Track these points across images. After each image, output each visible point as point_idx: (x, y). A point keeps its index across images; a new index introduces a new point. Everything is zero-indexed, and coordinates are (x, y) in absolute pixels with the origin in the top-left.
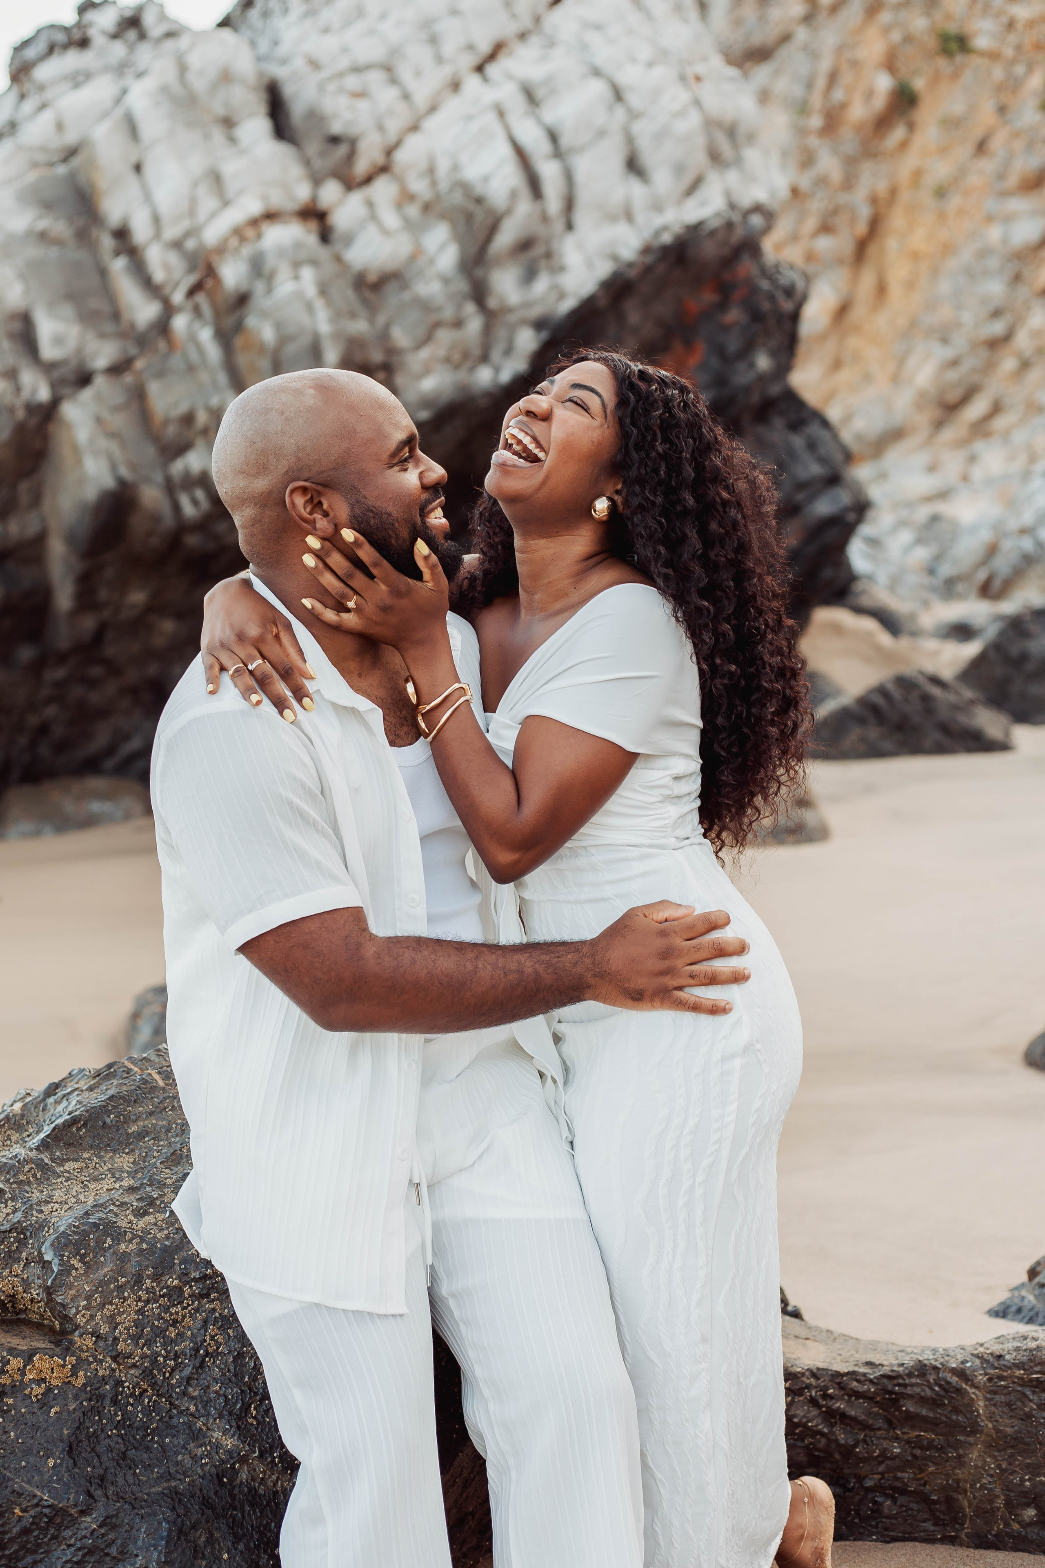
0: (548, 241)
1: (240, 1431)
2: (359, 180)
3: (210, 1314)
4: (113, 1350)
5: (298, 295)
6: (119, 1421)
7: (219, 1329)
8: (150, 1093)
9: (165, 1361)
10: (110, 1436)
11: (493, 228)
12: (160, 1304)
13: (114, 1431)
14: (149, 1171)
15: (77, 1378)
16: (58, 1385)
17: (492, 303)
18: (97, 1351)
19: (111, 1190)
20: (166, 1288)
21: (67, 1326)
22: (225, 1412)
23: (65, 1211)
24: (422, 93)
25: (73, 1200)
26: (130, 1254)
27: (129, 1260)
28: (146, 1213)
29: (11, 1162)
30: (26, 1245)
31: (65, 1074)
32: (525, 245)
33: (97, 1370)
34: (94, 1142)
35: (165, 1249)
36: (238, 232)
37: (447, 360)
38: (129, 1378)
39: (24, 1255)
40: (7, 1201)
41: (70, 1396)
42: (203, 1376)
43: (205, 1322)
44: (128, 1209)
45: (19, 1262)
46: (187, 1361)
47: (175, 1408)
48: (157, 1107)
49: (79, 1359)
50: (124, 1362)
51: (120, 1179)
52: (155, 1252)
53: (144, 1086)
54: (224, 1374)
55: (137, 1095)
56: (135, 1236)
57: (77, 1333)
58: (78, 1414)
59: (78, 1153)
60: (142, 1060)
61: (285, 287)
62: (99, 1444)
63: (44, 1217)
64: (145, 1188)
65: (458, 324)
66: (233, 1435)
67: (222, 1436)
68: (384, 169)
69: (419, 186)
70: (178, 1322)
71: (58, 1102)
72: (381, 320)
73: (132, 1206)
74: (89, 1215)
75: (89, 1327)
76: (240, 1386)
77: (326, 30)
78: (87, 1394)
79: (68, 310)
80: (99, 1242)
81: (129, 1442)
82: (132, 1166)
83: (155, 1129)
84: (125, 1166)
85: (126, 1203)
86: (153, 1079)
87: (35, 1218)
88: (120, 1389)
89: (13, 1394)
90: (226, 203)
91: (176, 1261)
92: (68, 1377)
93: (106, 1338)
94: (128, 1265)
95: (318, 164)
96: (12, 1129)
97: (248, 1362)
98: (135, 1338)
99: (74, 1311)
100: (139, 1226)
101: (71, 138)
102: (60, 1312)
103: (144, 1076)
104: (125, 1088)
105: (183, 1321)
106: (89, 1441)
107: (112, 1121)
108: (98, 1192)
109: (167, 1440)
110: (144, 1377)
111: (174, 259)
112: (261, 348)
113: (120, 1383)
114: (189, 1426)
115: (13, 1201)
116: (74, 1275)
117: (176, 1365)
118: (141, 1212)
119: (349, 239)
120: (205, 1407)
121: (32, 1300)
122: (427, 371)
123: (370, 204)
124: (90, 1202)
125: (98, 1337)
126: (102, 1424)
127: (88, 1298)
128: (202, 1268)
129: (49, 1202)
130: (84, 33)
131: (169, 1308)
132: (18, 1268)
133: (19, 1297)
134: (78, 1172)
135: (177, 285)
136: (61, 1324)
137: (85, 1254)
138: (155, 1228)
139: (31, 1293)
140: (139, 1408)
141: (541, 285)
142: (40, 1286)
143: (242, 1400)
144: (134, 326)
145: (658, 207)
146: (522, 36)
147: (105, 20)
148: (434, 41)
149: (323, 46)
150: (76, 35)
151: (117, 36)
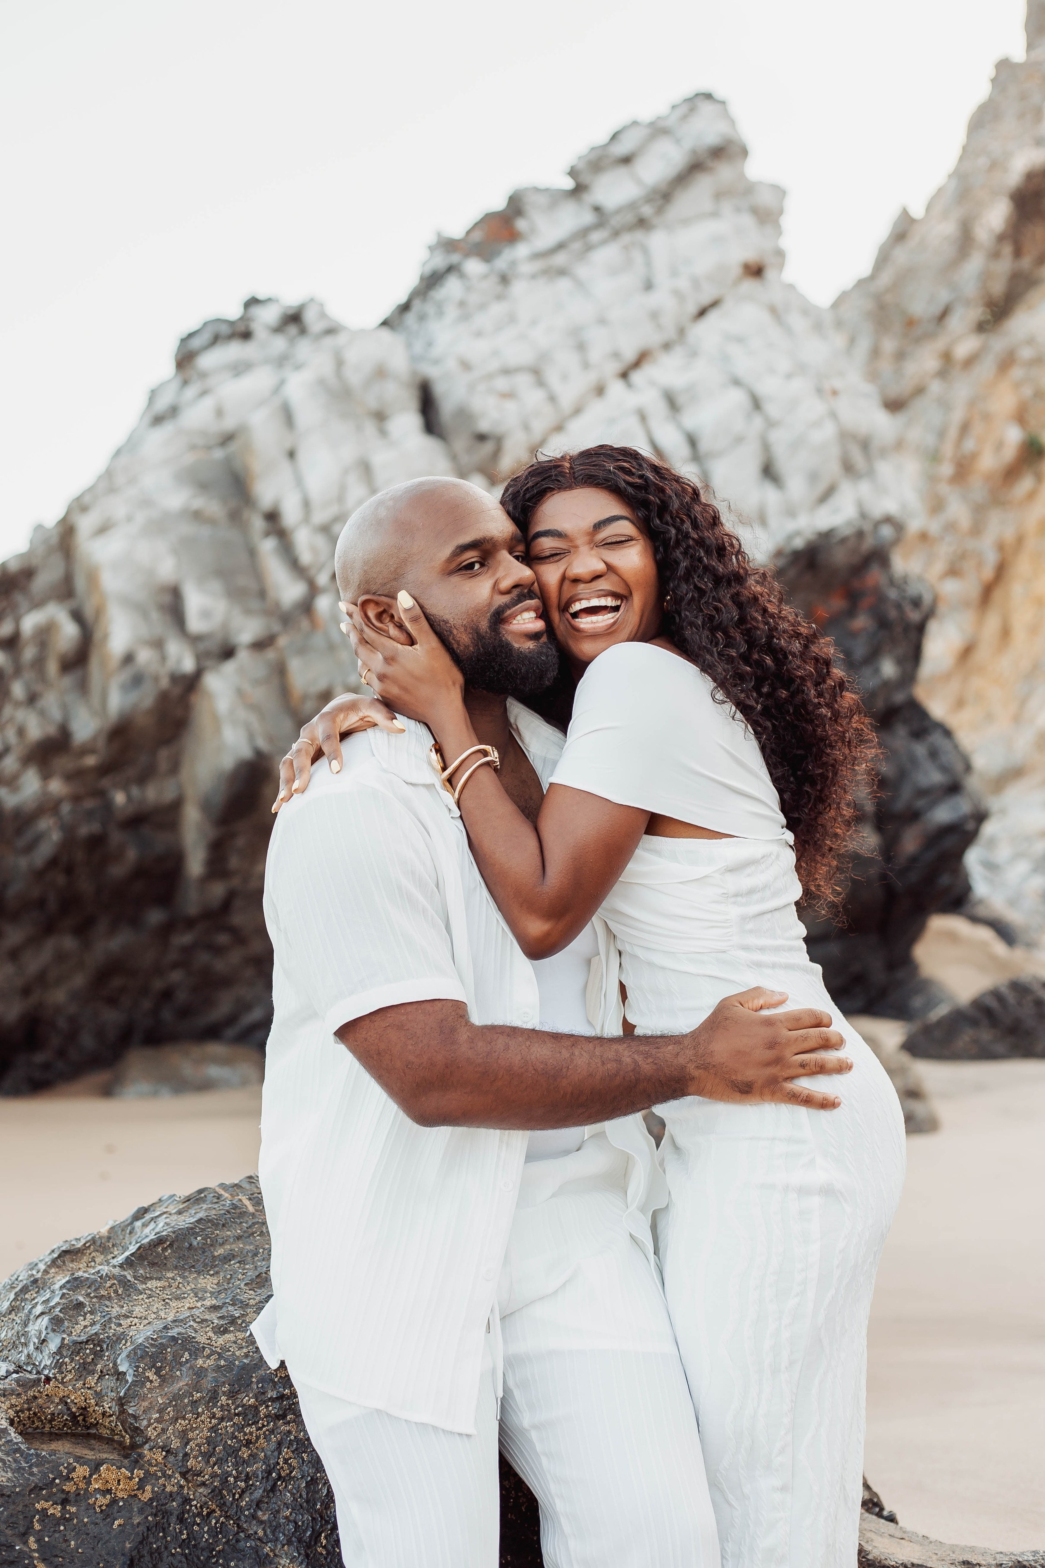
1: (308, 1559)
3: (285, 1437)
4: (183, 1465)
6: (184, 1540)
7: (293, 1452)
8: (239, 1218)
9: (236, 1482)
10: (173, 1555)
12: (234, 1423)
13: (178, 1550)
14: (232, 1292)
15: (143, 1492)
16: (123, 1498)
18: (166, 1466)
19: (193, 1308)
20: (242, 1407)
21: (137, 1439)
22: (294, 1539)
23: (144, 1326)
24: (567, 396)
25: (153, 1316)
26: (207, 1370)
27: (206, 1376)
28: (226, 1331)
29: (93, 1277)
30: (101, 1357)
31: (155, 1200)
33: (164, 1485)
34: (179, 1263)
35: (244, 1367)
38: (198, 1495)
39: (99, 1367)
40: (86, 1314)
41: (135, 1509)
42: (274, 1500)
43: (280, 1444)
44: (208, 1326)
45: (93, 1374)
46: (258, 1483)
47: (242, 1532)
48: (245, 1232)
49: (147, 1472)
50: (193, 1479)
51: (203, 1299)
52: (232, 1370)
53: (233, 1211)
54: (295, 1500)
55: (226, 1219)
56: (213, 1353)
57: (147, 1446)
58: (142, 1528)
59: (161, 1272)
60: (233, 1187)
62: (162, 1561)
63: (122, 1330)
64: (227, 1307)
66: (301, 1563)
67: (289, 1564)
70: (251, 1443)
71: (145, 1225)
73: (213, 1323)
74: (168, 1329)
75: (159, 1440)
76: (312, 1513)
77: (479, 334)
78: (153, 1509)
79: (216, 585)
80: (177, 1357)
81: (193, 1562)
82: (215, 1287)
83: (241, 1252)
84: (208, 1287)
85: (206, 1320)
86: (243, 1205)
87: (113, 1331)
88: (188, 1507)
89: (76, 1503)
91: (254, 1380)
92: (134, 1490)
93: (176, 1454)
94: (204, 1380)
95: (465, 459)
96: (97, 1251)
97: (321, 1489)
98: (207, 1456)
99: (145, 1423)
100: (218, 1343)
101: (229, 424)
102: (131, 1424)
103: (234, 1202)
104: (214, 1212)
105: (256, 1441)
106: (152, 1557)
107: (198, 1244)
108: (179, 1310)
109: (232, 1564)
110: (213, 1497)
111: (321, 545)
113: (187, 1501)
114: (256, 1550)
115: (92, 1314)
116: (148, 1387)
117: (247, 1487)
118: (222, 1329)
120: (273, 1533)
121: (104, 1414)
124: (171, 1318)
125: (168, 1452)
126: (167, 1541)
127: (161, 1411)
128: (280, 1387)
129: (128, 1317)
130: (245, 328)
131: (243, 1428)
132: (91, 1380)
133: (91, 1410)
134: (160, 1291)
135: (322, 567)
136: (131, 1438)
137: (161, 1367)
138: (234, 1345)
139: (103, 1406)
140: (206, 1529)
142: (113, 1399)
143: (312, 1528)
144: (277, 605)
145: (791, 512)
146: (667, 346)
147: (268, 316)
148: (581, 347)
149: (475, 349)
150: (238, 329)
151: (279, 330)
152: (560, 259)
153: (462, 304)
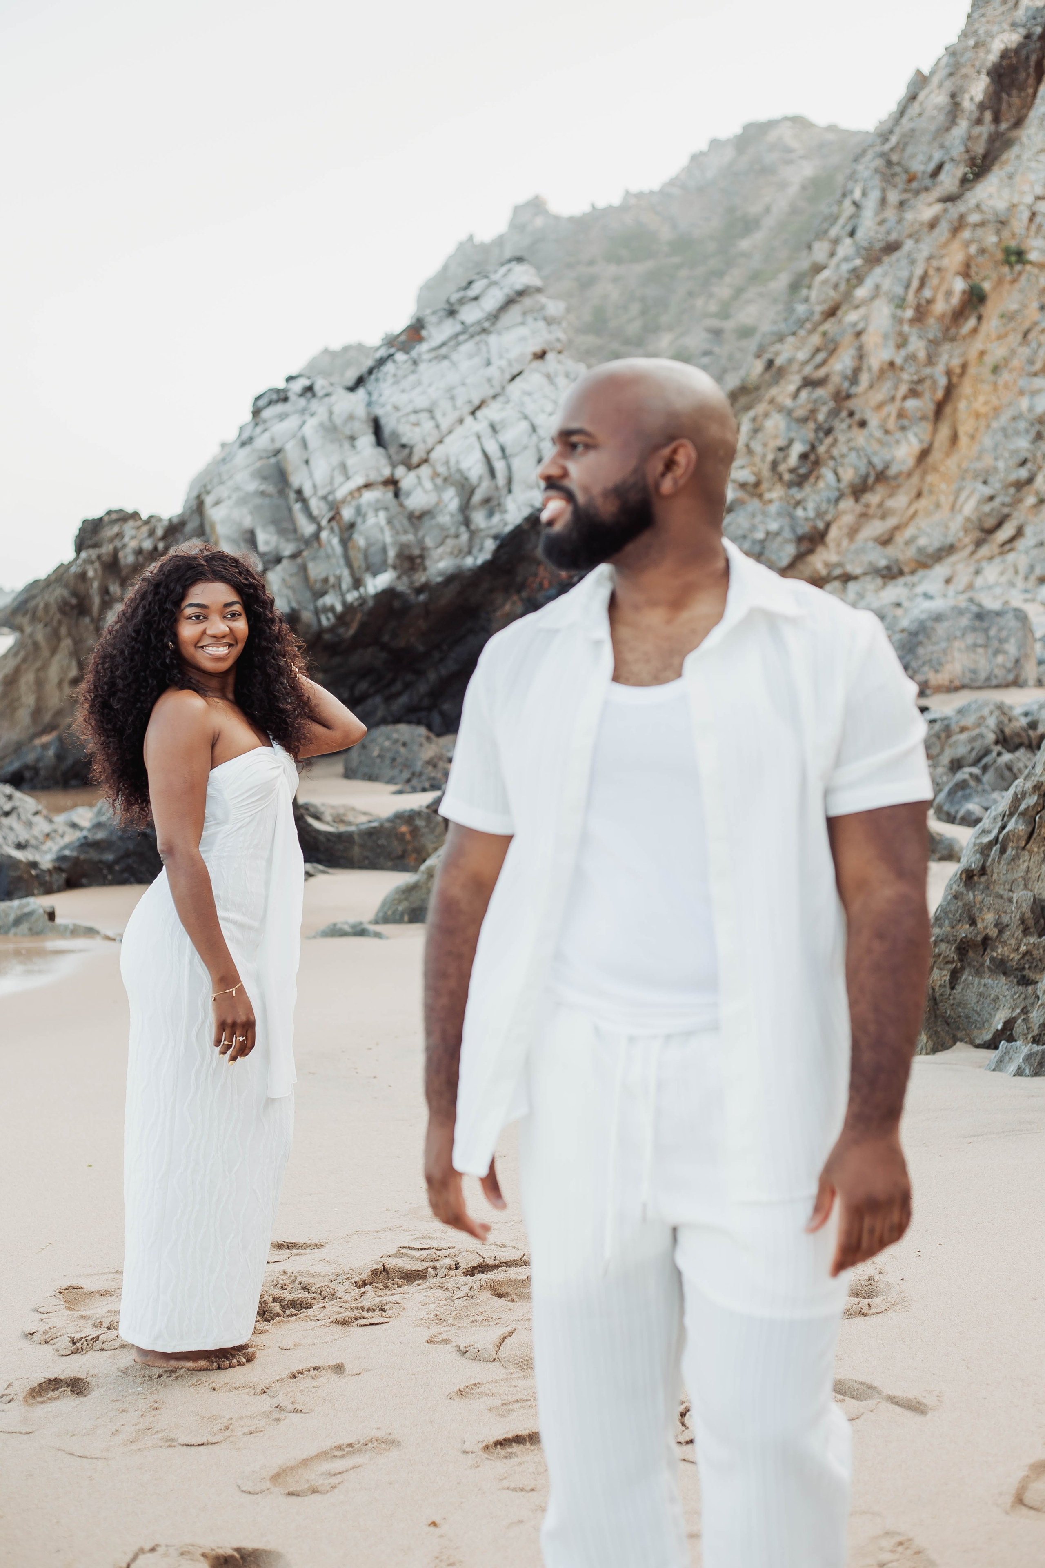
0: (499, 498)
2: (414, 465)
5: (377, 525)
11: (472, 492)
17: (473, 527)
24: (445, 425)
32: (487, 501)
36: (351, 493)
37: (451, 554)
61: (371, 520)
65: (457, 536)
68: (426, 461)
69: (442, 469)
72: (421, 534)
77: (403, 391)
79: (272, 529)
90: (348, 478)
95: (394, 458)
101: (277, 445)
111: (323, 506)
112: (359, 549)
119: (408, 494)
122: (441, 559)
123: (419, 478)
130: (286, 395)
135: (323, 516)
141: (496, 519)
144: (303, 536)
146: (494, 397)
147: (297, 386)
148: (452, 398)
149: (401, 399)
150: (282, 395)
151: (301, 395)
152: (444, 351)
153: (395, 375)
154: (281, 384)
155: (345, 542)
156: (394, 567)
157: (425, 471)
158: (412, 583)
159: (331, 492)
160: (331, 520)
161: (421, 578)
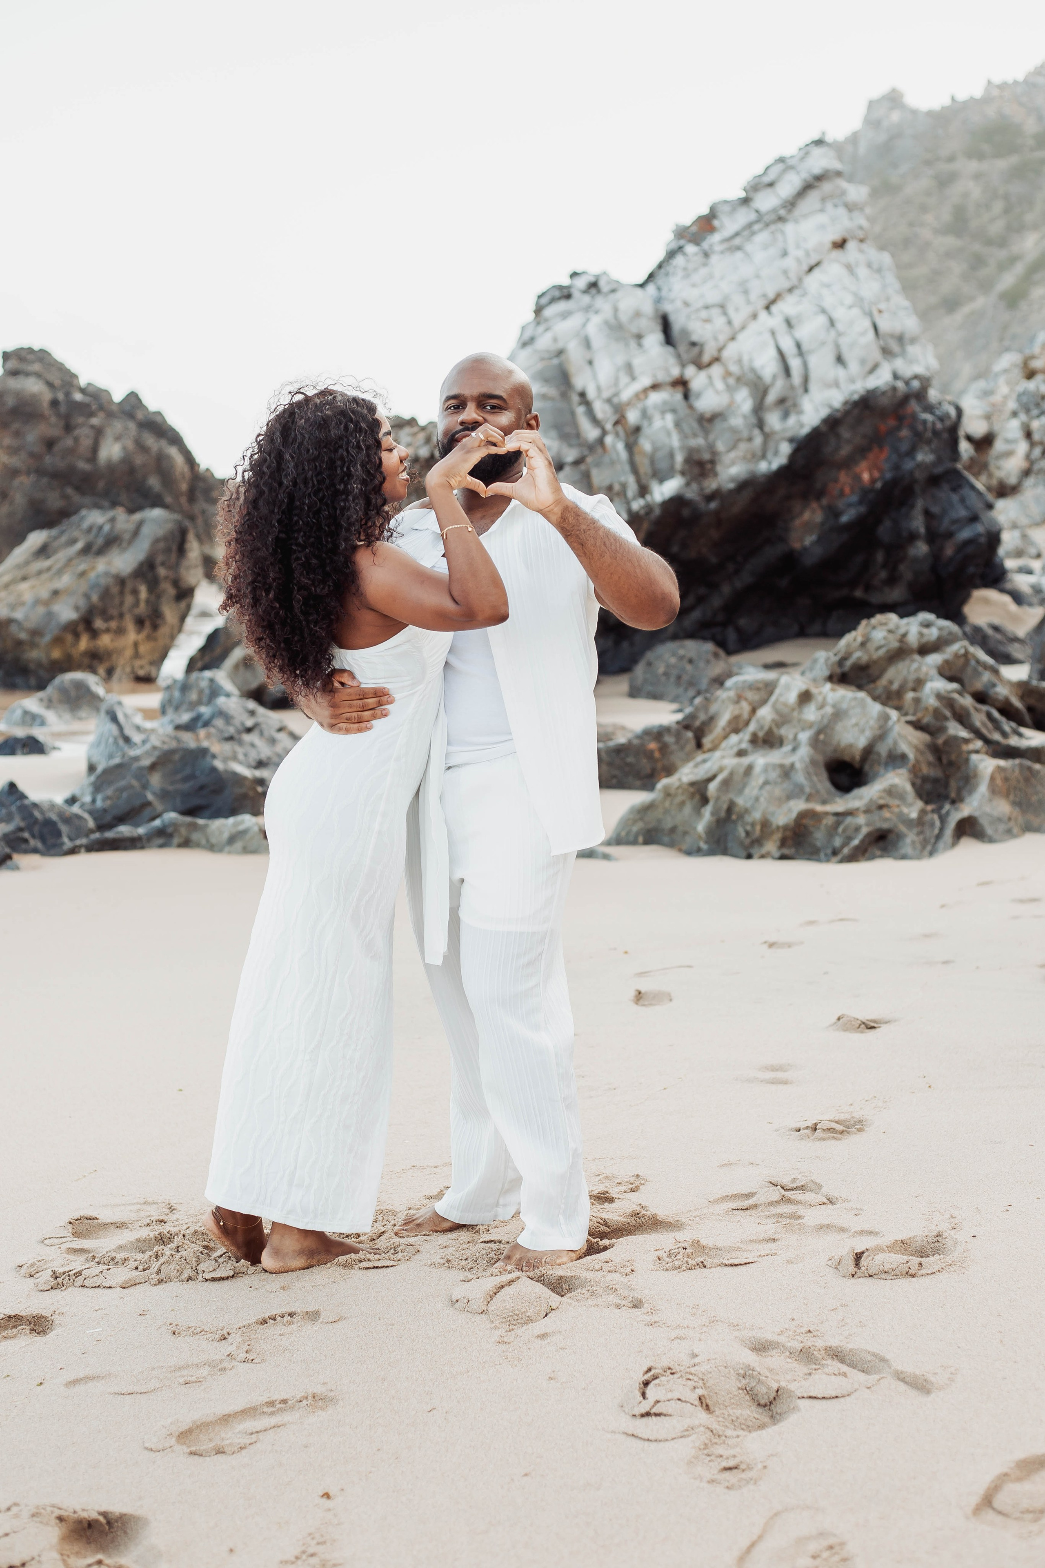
0: (795, 398)
2: (705, 364)
5: (665, 428)
11: (765, 392)
17: (767, 429)
32: (782, 401)
36: (638, 395)
37: (744, 458)
61: (658, 423)
65: (750, 439)
68: (717, 359)
69: (734, 368)
72: (711, 437)
77: (694, 285)
79: (553, 433)
90: (633, 378)
95: (685, 357)
101: (560, 345)
111: (608, 409)
112: (644, 454)
119: (698, 395)
122: (733, 463)
123: (710, 378)
130: (569, 292)
135: (608, 420)
141: (792, 421)
144: (586, 441)
145: (852, 381)
146: (790, 290)
147: (581, 283)
148: (746, 292)
149: (691, 294)
150: (565, 292)
151: (586, 292)
152: (737, 241)
153: (685, 269)
154: (565, 281)
155: (630, 447)
156: (683, 473)
157: (716, 371)
158: (702, 489)
159: (616, 394)
160: (616, 423)
161: (712, 485)
